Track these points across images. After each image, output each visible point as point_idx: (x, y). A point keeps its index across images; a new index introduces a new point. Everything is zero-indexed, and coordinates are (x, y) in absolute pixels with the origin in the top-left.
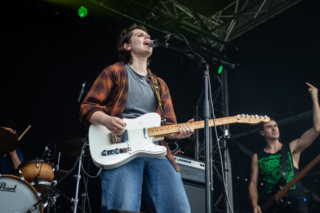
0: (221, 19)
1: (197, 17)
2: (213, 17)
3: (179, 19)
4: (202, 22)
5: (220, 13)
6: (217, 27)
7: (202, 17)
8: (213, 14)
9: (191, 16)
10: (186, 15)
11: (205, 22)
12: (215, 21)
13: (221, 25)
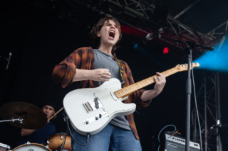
0: (214, 35)
1: (196, 34)
2: (209, 34)
3: (182, 34)
4: (199, 37)
5: (214, 31)
7: (200, 34)
8: (208, 32)
9: (192, 33)
10: (187, 33)
11: (202, 38)
12: (210, 37)
13: (214, 40)
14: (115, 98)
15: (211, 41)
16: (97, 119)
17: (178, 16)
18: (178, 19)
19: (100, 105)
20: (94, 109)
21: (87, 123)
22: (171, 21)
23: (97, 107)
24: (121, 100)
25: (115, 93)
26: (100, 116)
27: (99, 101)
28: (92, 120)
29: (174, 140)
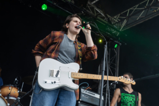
0: (119, 18)
1: (106, 16)
2: (115, 17)
3: (97, 16)
4: (109, 19)
5: (119, 15)
7: (109, 16)
8: (115, 15)
9: (103, 15)
10: (100, 14)
11: (110, 19)
12: (116, 19)
13: (119, 22)
14: (70, 76)
15: (116, 23)
16: (52, 83)
17: (94, 2)
18: (94, 4)
19: (59, 76)
20: (54, 76)
21: (46, 82)
22: (89, 5)
23: (57, 76)
24: (72, 79)
25: (72, 73)
26: (55, 82)
27: (59, 73)
28: (49, 81)
29: (87, 93)
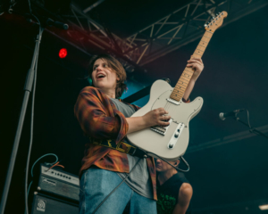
0: (135, 42)
2: (128, 39)
4: (116, 43)
5: (135, 35)
6: (130, 50)
7: (117, 38)
8: (128, 36)
9: (106, 35)
11: (119, 44)
12: (129, 43)
13: (134, 47)
22: (78, 15)
29: (53, 175)
